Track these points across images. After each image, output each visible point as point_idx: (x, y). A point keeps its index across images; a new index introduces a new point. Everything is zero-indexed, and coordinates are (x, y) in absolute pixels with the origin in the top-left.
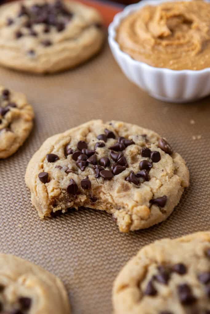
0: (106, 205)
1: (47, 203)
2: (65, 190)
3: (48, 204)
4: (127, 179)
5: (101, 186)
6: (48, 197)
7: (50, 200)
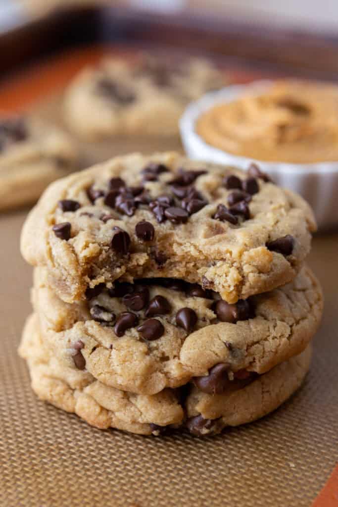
0: (186, 266)
1: (77, 271)
2: (107, 245)
3: (80, 273)
4: (217, 216)
5: (171, 235)
6: (77, 261)
7: (82, 266)
